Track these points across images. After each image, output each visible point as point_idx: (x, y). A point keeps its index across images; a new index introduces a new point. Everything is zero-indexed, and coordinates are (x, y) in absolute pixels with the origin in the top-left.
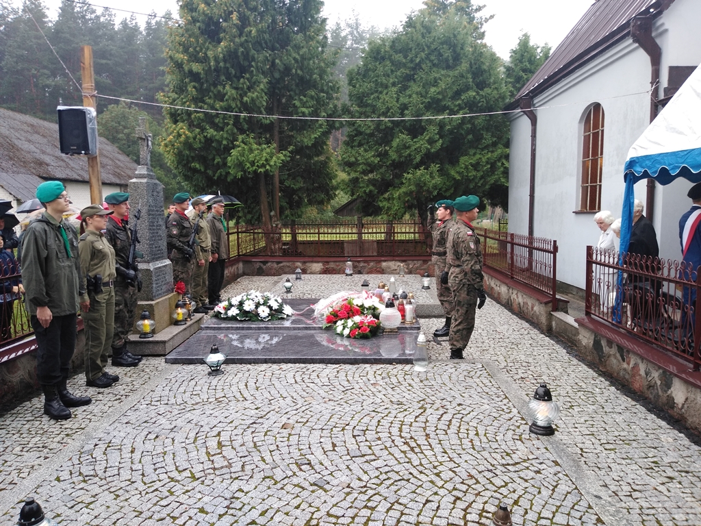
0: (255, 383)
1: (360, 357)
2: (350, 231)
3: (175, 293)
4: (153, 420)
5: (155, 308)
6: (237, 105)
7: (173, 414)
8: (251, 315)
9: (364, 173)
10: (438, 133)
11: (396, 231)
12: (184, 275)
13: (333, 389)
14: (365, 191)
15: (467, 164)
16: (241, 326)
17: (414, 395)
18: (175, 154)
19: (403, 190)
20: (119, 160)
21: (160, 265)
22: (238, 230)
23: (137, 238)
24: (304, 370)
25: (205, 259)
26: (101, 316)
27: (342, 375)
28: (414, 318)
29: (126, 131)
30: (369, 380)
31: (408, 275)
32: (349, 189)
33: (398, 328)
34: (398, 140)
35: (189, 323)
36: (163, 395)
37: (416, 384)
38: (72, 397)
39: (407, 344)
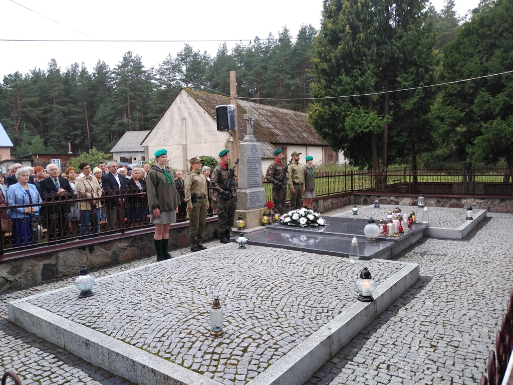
6: (351, 88)
18: (313, 123)
22: (352, 173)
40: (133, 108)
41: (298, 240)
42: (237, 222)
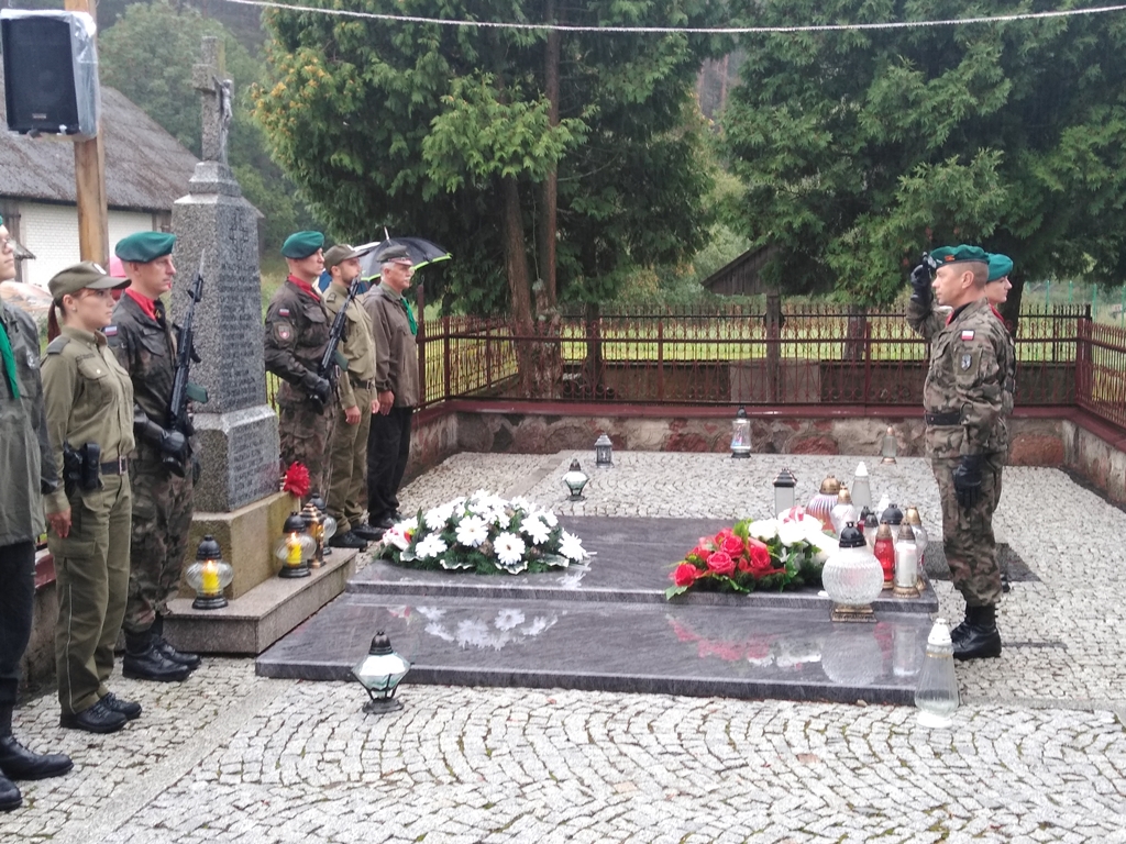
0: (485, 738)
1: (766, 681)
2: (746, 336)
3: (283, 494)
4: (223, 823)
5: (234, 533)
7: (274, 809)
8: (477, 556)
9: (790, 174)
10: (1001, 63)
11: (874, 335)
12: (307, 449)
13: (691, 764)
14: (790, 224)
15: (1083, 147)
16: (449, 583)
17: (914, 792)
18: (290, 130)
19: (897, 221)
20: (151, 147)
21: (247, 420)
22: (447, 329)
23: (193, 350)
24: (614, 709)
25: (363, 404)
26: (97, 550)
27: (715, 727)
28: (920, 578)
29: (170, 71)
30: (789, 744)
31: (907, 460)
32: (745, 220)
33: (875, 605)
34: (885, 83)
35: (317, 573)
36: (248, 757)
37: (922, 760)
38: (25, 753)
39: (900, 651)
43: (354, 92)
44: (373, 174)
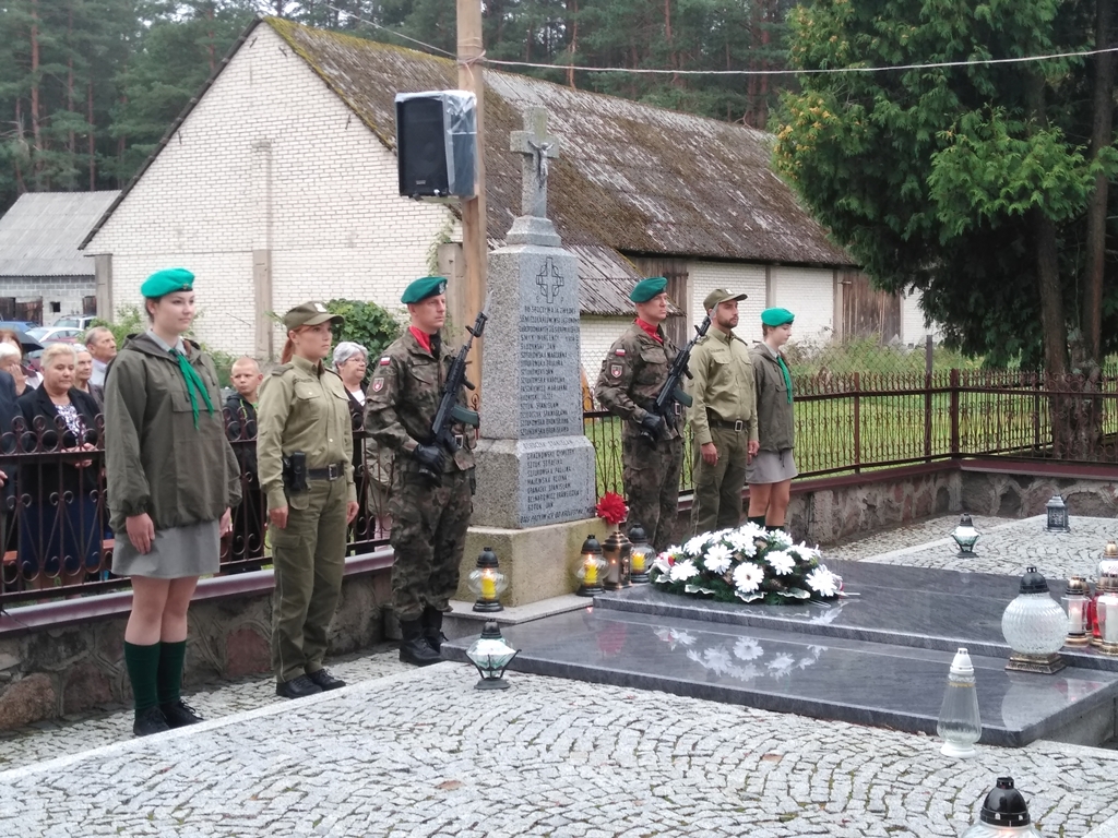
18: (797, 173)
22: (953, 381)
26: (303, 542)
40: (53, 95)
41: (725, 656)
42: (475, 575)
43: (861, 133)
44: (887, 218)
